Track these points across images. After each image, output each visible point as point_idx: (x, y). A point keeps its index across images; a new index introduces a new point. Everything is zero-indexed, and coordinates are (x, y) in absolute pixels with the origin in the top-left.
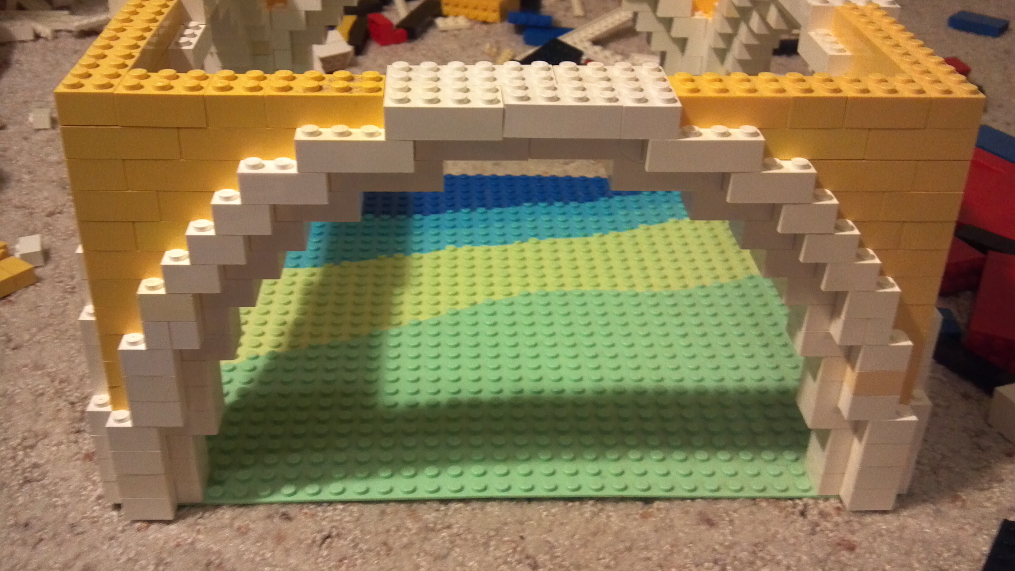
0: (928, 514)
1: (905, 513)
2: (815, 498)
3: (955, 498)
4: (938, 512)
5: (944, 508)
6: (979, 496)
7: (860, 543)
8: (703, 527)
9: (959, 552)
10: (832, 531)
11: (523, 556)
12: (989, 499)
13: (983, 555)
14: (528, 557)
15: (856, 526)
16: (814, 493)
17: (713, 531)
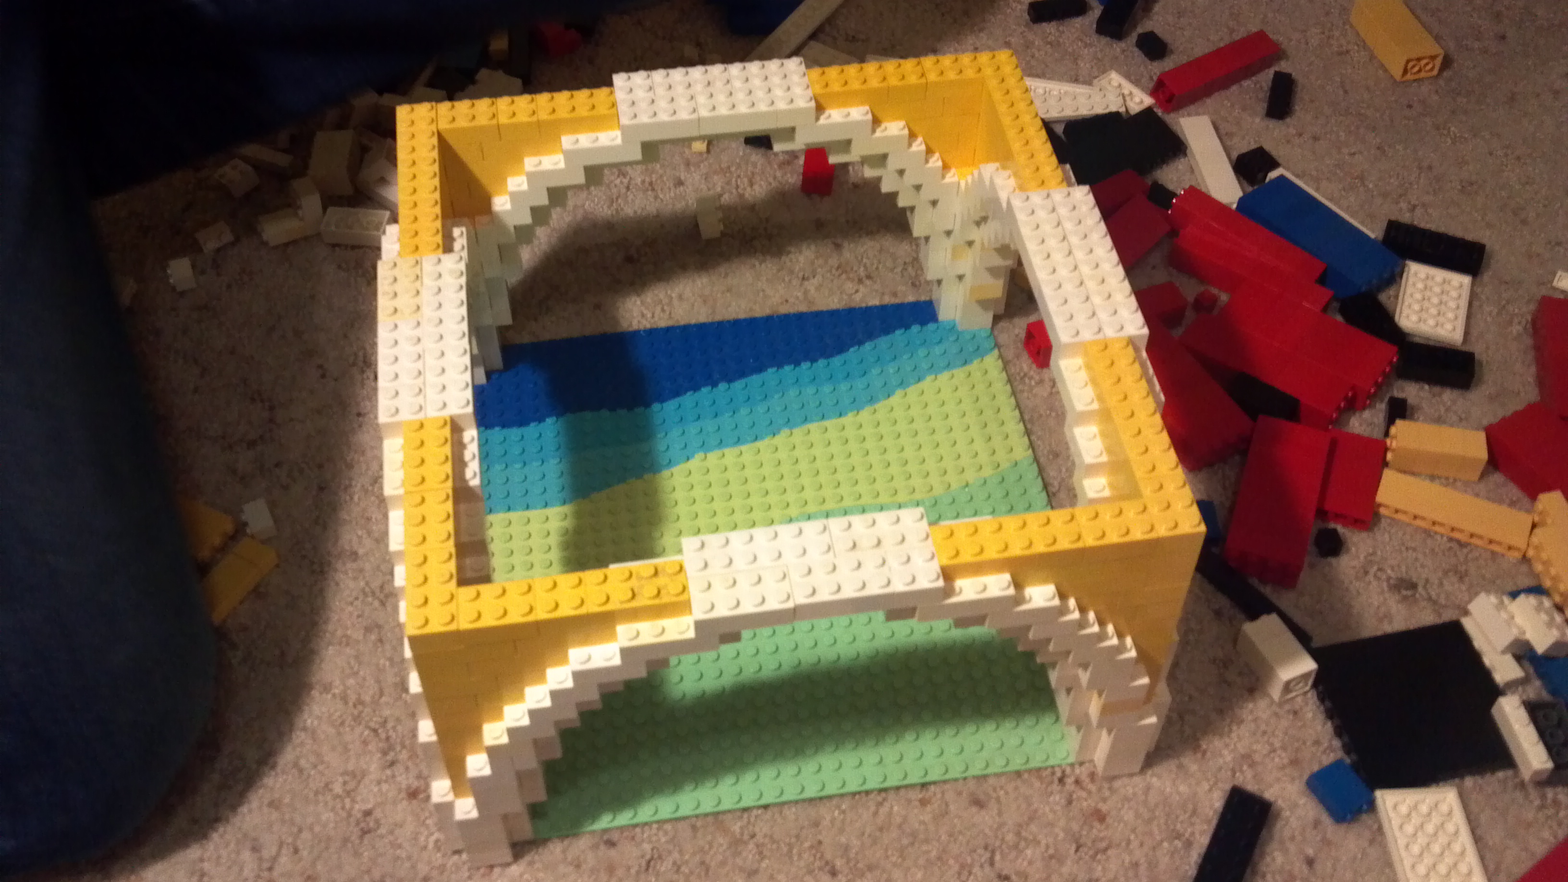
0: (1171, 771)
1: (1150, 772)
2: (1072, 765)
3: (1196, 748)
4: (1180, 767)
5: (1186, 761)
6: (1217, 743)
7: (1109, 812)
8: (974, 809)
9: (1194, 812)
10: (1085, 800)
11: (823, 863)
12: (1227, 746)
13: (1215, 811)
14: (827, 863)
15: (1107, 793)
16: (1071, 759)
17: (983, 812)
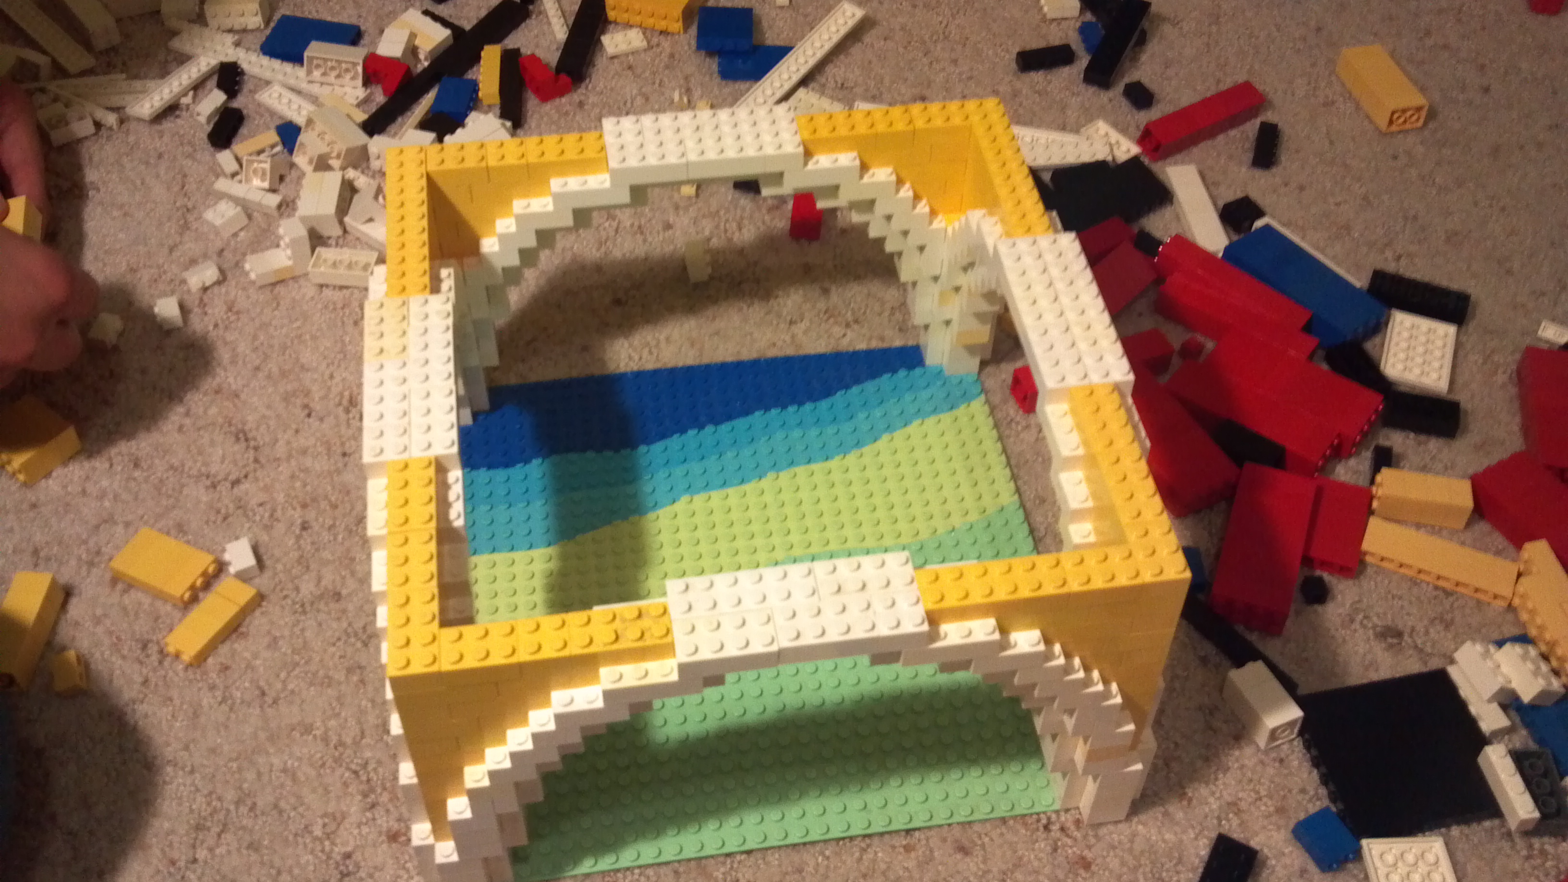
0: (1156, 818)
1: (1135, 820)
2: (1057, 812)
3: (1182, 796)
4: (1166, 814)
5: (1171, 809)
6: (1204, 791)
7: (1094, 860)
8: (959, 856)
9: (1180, 861)
10: (1071, 847)
12: (1213, 793)
15: (1093, 841)
16: (1057, 806)
17: (968, 859)
